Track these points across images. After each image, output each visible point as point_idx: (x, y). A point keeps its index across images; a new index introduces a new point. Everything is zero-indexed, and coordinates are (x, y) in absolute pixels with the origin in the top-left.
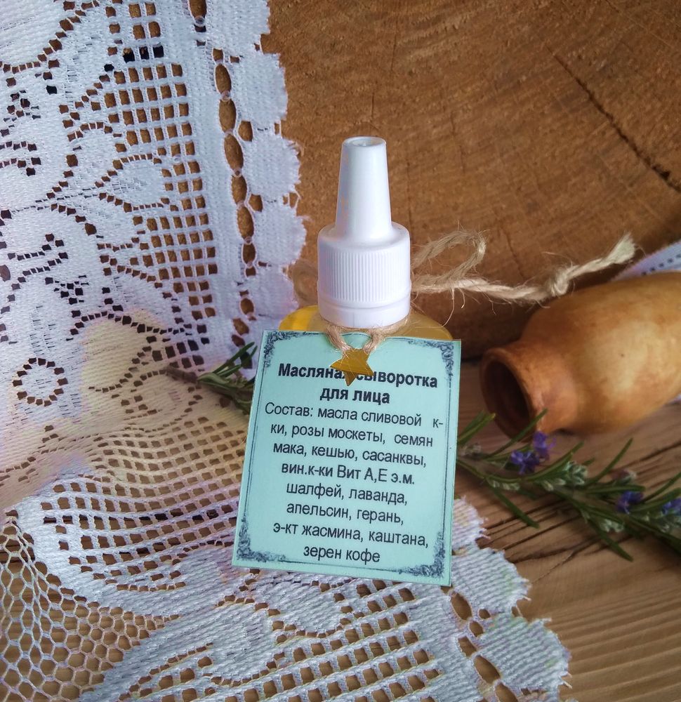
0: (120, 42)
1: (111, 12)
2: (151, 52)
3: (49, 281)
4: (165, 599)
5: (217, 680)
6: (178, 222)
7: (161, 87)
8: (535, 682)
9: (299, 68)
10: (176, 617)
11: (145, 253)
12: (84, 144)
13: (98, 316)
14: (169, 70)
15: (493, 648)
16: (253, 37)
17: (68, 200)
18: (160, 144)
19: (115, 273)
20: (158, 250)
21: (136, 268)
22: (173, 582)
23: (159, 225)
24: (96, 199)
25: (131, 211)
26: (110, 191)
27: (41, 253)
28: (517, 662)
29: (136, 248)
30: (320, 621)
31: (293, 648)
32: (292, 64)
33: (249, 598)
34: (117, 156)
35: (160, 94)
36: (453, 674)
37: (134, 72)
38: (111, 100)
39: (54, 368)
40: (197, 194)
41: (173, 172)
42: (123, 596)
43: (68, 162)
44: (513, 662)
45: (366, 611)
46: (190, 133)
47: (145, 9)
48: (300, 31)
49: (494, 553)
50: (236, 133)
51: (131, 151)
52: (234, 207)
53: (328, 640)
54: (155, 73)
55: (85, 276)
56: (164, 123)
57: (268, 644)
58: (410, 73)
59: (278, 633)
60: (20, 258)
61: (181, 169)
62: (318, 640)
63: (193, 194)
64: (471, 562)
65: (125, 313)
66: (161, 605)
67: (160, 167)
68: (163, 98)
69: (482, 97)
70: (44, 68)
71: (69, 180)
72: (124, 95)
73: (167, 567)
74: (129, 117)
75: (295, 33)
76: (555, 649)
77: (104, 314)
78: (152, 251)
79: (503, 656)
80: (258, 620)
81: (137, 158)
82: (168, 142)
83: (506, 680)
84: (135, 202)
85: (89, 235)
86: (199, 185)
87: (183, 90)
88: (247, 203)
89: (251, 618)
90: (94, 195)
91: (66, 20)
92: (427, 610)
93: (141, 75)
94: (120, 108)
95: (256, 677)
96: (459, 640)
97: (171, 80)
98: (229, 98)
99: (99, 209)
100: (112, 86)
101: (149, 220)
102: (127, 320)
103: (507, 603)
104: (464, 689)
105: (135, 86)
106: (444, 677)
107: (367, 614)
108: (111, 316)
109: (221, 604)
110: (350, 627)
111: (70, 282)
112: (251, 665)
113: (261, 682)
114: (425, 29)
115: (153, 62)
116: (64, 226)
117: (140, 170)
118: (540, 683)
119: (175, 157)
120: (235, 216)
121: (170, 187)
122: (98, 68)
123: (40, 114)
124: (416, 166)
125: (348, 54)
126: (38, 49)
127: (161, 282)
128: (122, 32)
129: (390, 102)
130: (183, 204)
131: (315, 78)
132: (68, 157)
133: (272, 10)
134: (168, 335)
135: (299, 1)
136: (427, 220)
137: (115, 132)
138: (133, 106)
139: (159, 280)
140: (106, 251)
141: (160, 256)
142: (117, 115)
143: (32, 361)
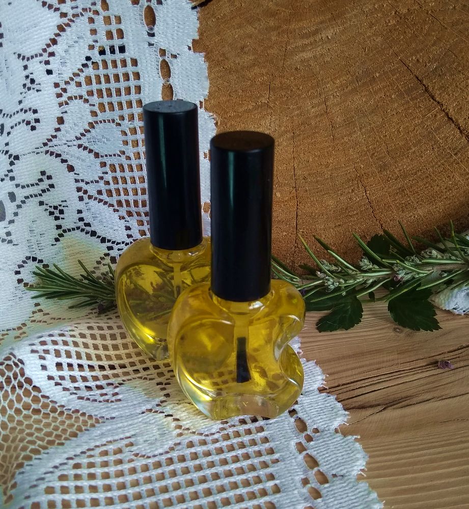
0: (96, 41)
1: (91, 20)
2: (117, 49)
3: (41, 203)
4: (107, 407)
5: (136, 455)
6: (131, 168)
7: (123, 74)
8: (341, 470)
9: (218, 63)
10: (114, 418)
11: (107, 187)
12: (69, 110)
13: (74, 229)
14: (129, 62)
15: (318, 450)
16: (187, 41)
17: (56, 148)
18: (120, 113)
19: (86, 200)
20: (116, 186)
21: (101, 197)
22: (114, 399)
23: (118, 169)
24: (76, 148)
25: (99, 158)
26: (85, 143)
27: (37, 184)
28: (332, 459)
29: (102, 183)
30: (206, 428)
31: (187, 441)
32: (213, 60)
33: (162, 411)
34: (91, 119)
35: (122, 78)
36: (288, 462)
37: (105, 63)
38: (89, 81)
39: (43, 264)
41: (128, 132)
42: (80, 403)
43: (58, 122)
44: (329, 458)
45: (237, 424)
46: (142, 107)
47: (114, 20)
49: (329, 396)
51: (101, 116)
53: (210, 438)
54: (119, 64)
55: (66, 201)
56: (124, 98)
57: (171, 437)
58: (296, 69)
59: (178, 431)
60: (23, 187)
61: (134, 131)
62: (203, 438)
63: (142, 149)
64: (312, 400)
65: (93, 229)
66: (104, 410)
67: (120, 128)
68: (124, 81)
69: (347, 88)
70: (45, 57)
71: (58, 134)
72: (98, 77)
73: (111, 389)
74: (100, 92)
75: (217, 39)
76: (359, 453)
77: (78, 228)
79: (324, 455)
80: (166, 423)
81: (105, 121)
82: (126, 112)
83: (323, 469)
84: (102, 152)
85: (69, 172)
87: (137, 76)
89: (161, 422)
90: (74, 145)
91: (61, 25)
92: (278, 425)
93: (110, 65)
94: (95, 87)
95: (161, 454)
96: (296, 443)
97: (130, 69)
98: (169, 83)
99: (77, 155)
100: (90, 71)
101: (110, 165)
102: (94, 234)
103: (332, 425)
104: (294, 471)
105: (105, 72)
106: (282, 463)
107: (237, 426)
108: (83, 230)
109: (143, 413)
110: (225, 432)
111: (55, 204)
112: (158, 448)
113: (164, 457)
114: (307, 38)
115: (118, 56)
116: (53, 166)
117: (106, 130)
118: (345, 471)
119: (130, 123)
121: (126, 143)
122: (81, 59)
123: (41, 89)
124: (299, 135)
125: (253, 55)
126: (42, 44)
127: (118, 208)
128: (98, 35)
129: (281, 88)
130: (134, 156)
131: (230, 71)
132: (58, 118)
133: (201, 23)
134: (122, 246)
135: (220, 17)
136: (306, 173)
137: (91, 102)
138: (104, 86)
139: (116, 207)
140: (81, 184)
141: (118, 191)
142: (92, 91)
143: (28, 258)
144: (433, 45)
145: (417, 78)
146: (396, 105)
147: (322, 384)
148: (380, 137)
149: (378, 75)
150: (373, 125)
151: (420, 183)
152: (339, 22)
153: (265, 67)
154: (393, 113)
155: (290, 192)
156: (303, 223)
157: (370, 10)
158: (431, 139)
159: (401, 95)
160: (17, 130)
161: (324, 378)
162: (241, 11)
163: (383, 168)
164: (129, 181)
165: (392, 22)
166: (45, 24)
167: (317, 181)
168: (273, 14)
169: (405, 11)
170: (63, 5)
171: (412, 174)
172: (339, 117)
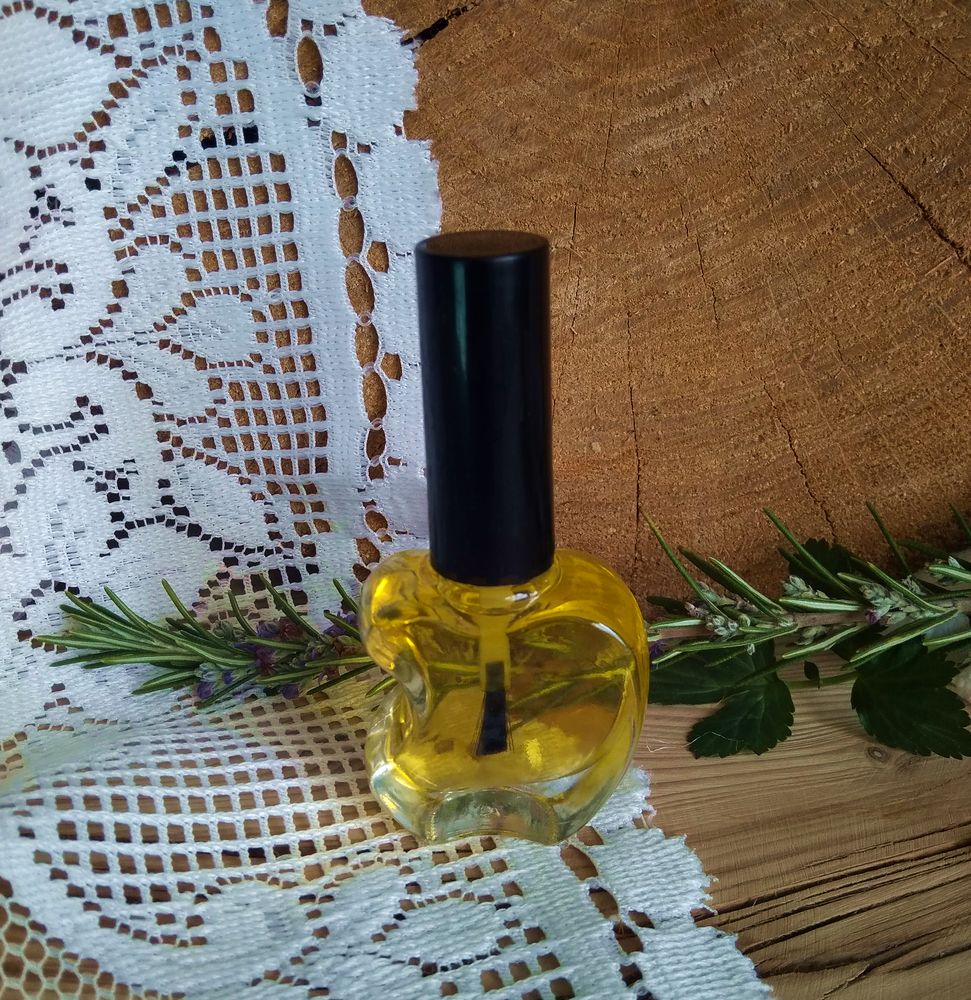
0: (195, 118)
1: (184, 73)
2: (240, 135)
3: (79, 466)
6: (275, 389)
7: (254, 188)
9: (462, 163)
11: (226, 431)
12: (138, 266)
13: (150, 521)
14: (266, 162)
16: (392, 115)
17: (111, 347)
18: (250, 272)
19: (179, 458)
20: (244, 430)
21: (211, 452)
22: (188, 935)
23: (247, 393)
24: (155, 348)
25: (206, 368)
26: (175, 336)
27: (69, 425)
29: (213, 423)
32: (450, 157)
33: (302, 977)
34: (188, 287)
35: (251, 197)
37: (214, 163)
38: (181, 203)
40: (304, 349)
41: (268, 314)
43: (114, 290)
46: (296, 258)
47: (233, 70)
48: (463, 108)
49: (719, 936)
50: (363, 259)
51: (208, 280)
52: (359, 371)
54: (245, 166)
55: (133, 461)
56: (257, 241)
58: (634, 173)
60: (37, 431)
61: (280, 311)
63: (297, 349)
65: (192, 520)
67: (250, 306)
68: (257, 204)
69: (747, 213)
70: (83, 151)
71: (115, 317)
72: (200, 195)
73: (185, 903)
74: (205, 227)
75: (459, 109)
77: (160, 519)
78: (236, 430)
82: (263, 269)
84: (213, 357)
85: (141, 399)
86: (307, 335)
87: (285, 192)
88: (378, 367)
90: (151, 342)
91: (118, 83)
93: (226, 169)
94: (194, 216)
97: (269, 177)
98: (354, 206)
99: (157, 363)
100: (183, 182)
101: (231, 384)
102: (194, 530)
105: (216, 184)
108: (170, 523)
109: (256, 982)
111: (110, 469)
114: (658, 104)
115: (243, 150)
116: (103, 385)
117: (221, 310)
119: (271, 293)
120: (359, 385)
121: (263, 337)
122: (164, 156)
123: (75, 220)
124: (642, 318)
125: (537, 144)
126: (76, 124)
127: (249, 477)
128: (199, 104)
129: (602, 217)
130: (282, 364)
131: (487, 179)
132: (114, 284)
133: (422, 75)
134: (257, 556)
135: (463, 61)
136: (657, 401)
137: (185, 250)
138: (213, 215)
139: (245, 474)
140: (166, 425)
141: (248, 439)
142: (189, 226)
143: (45, 584)
144: (940, 117)
145: (905, 190)
146: (858, 250)
147: (702, 900)
148: (822, 322)
149: (816, 183)
150: (804, 296)
151: (914, 423)
152: (729, 67)
153: (564, 170)
154: (852, 267)
155: (623, 442)
156: (653, 507)
157: (797, 39)
158: (938, 326)
159: (869, 229)
160: (19, 307)
161: (708, 885)
162: (511, 49)
163: (830, 388)
164: (271, 418)
165: (849, 66)
166: (81, 79)
167: (682, 419)
168: (580, 54)
169: (877, 41)
170: (122, 40)
171: (895, 401)
172: (730, 277)
